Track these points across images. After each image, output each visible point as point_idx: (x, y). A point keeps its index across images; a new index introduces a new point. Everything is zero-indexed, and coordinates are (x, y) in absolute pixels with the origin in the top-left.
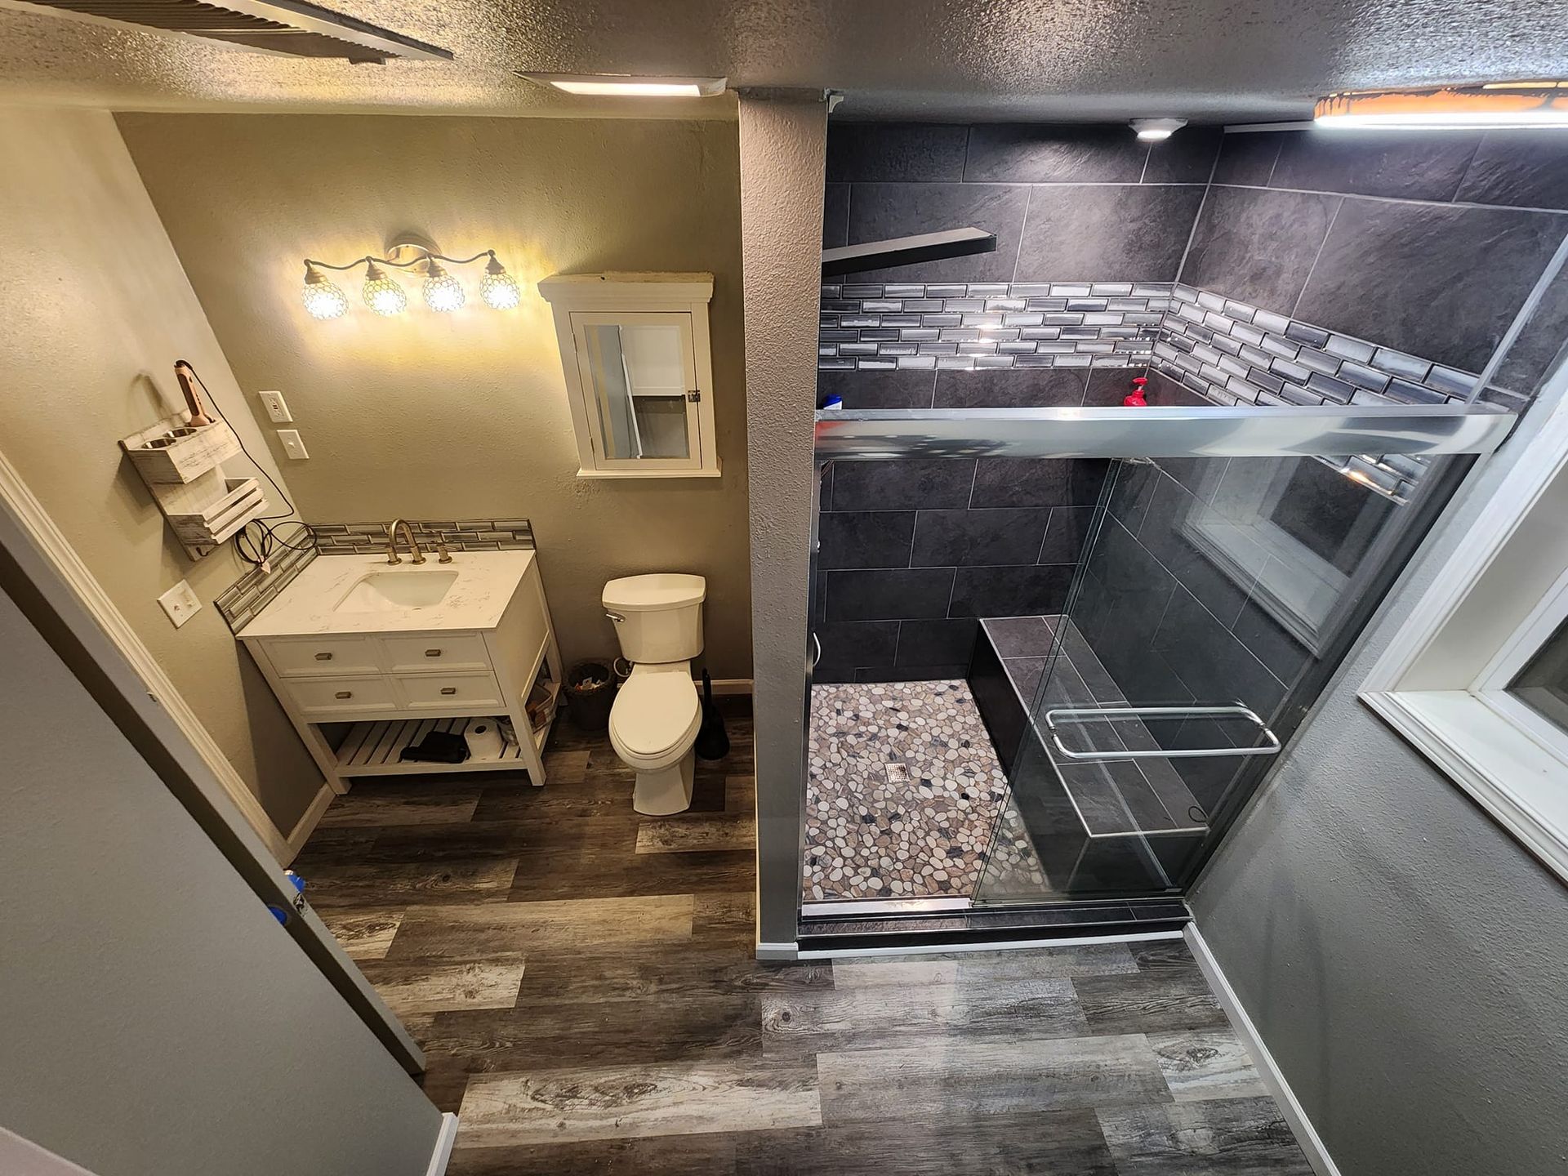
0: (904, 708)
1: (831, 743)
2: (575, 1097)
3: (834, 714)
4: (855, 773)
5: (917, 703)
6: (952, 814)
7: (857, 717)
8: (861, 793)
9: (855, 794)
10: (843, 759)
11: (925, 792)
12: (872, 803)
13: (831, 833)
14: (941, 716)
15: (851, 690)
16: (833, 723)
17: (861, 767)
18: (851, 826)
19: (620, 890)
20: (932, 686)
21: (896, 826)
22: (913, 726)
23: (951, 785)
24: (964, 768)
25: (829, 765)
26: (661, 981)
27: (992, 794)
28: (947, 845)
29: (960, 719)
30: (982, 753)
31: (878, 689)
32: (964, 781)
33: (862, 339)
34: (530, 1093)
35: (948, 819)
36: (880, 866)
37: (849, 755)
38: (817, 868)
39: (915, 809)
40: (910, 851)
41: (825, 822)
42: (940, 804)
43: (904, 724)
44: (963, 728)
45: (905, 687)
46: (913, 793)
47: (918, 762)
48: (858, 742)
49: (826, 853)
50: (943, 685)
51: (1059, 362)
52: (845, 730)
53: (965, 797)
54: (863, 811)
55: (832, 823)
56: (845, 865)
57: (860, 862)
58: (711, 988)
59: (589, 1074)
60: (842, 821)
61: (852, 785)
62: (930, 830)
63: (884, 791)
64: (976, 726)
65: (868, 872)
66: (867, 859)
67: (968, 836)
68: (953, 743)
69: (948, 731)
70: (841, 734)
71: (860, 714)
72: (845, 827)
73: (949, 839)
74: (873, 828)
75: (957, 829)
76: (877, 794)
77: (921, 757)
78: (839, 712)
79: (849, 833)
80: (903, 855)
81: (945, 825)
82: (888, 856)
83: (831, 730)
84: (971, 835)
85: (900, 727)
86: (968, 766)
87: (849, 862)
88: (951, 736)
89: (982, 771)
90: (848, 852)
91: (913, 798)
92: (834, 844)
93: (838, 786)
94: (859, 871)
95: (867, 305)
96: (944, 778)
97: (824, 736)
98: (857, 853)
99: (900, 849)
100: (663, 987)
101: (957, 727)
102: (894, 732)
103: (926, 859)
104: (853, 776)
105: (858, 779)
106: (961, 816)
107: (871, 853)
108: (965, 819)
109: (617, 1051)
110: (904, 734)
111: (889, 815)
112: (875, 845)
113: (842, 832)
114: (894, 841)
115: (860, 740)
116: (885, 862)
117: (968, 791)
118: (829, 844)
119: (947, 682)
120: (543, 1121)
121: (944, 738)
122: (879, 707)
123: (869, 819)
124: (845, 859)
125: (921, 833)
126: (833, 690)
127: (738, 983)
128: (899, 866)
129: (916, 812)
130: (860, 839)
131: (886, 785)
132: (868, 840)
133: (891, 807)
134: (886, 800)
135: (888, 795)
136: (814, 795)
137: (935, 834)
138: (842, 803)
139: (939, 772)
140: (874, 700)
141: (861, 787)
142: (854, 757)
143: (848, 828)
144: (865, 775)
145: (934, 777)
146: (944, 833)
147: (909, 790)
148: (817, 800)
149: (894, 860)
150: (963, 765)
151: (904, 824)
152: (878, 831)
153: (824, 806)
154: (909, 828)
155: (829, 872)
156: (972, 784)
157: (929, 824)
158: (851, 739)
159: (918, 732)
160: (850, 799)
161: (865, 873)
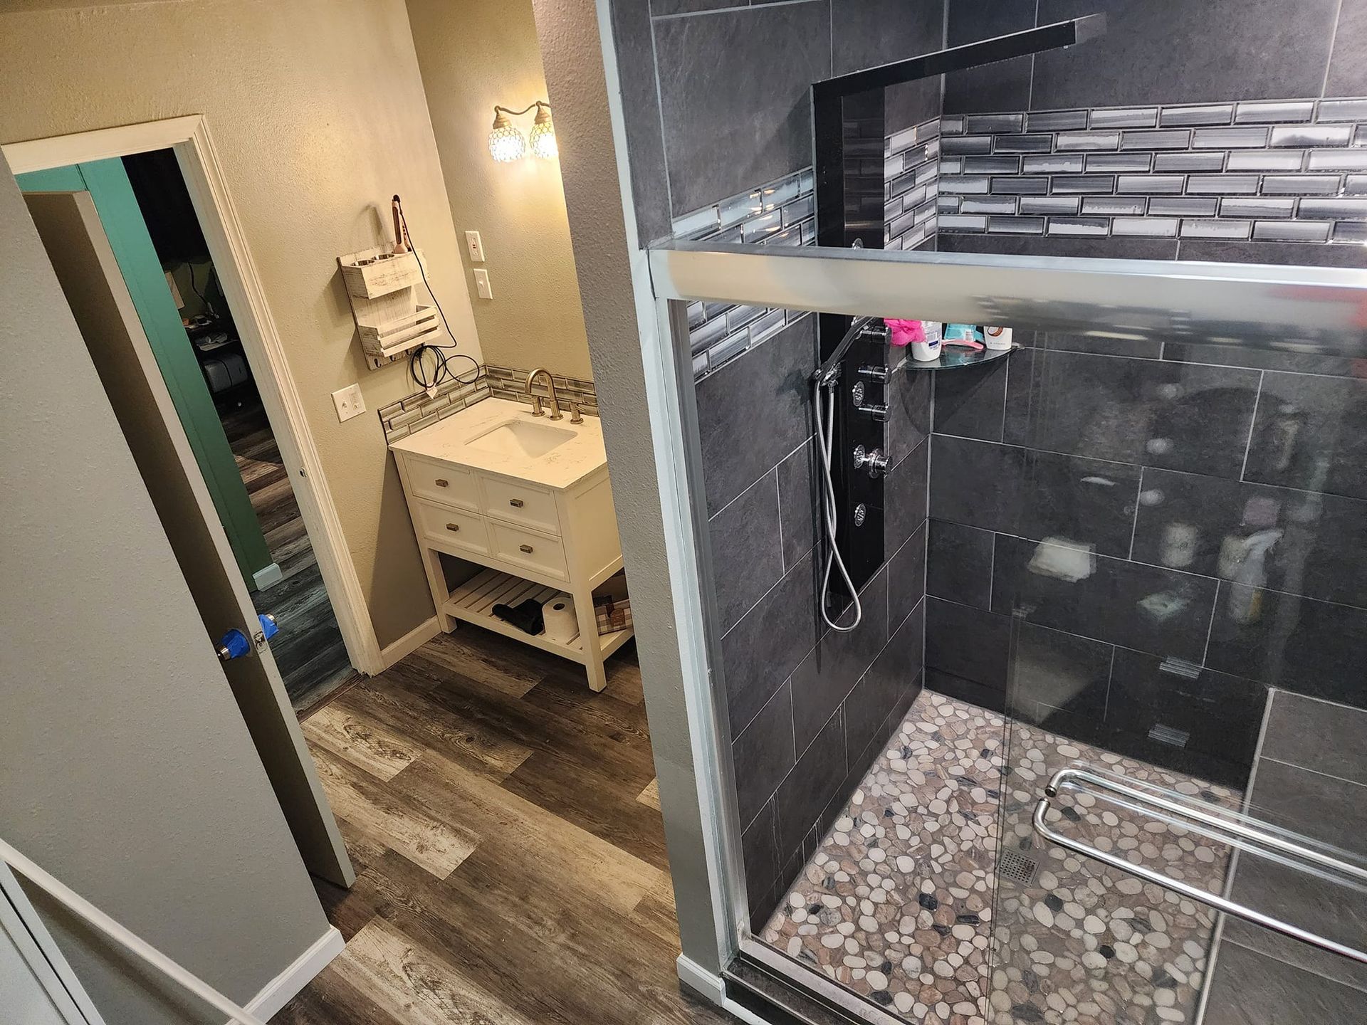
1: (946, 786)
2: (433, 990)
3: (975, 753)
4: (952, 838)
6: (1064, 964)
7: (1008, 770)
8: (942, 865)
9: (933, 863)
10: (948, 812)
11: (1043, 914)
12: (949, 885)
13: (862, 890)
15: (1024, 734)
16: (967, 763)
17: (967, 834)
18: (896, 896)
19: (597, 827)
21: (962, 931)
22: (1092, 819)
23: (1095, 925)
24: (1136, 913)
25: (921, 810)
26: (573, 937)
27: (1160, 972)
28: (1023, 996)
31: (1071, 748)
32: (1121, 930)
33: (1055, 191)
34: (405, 962)
35: (1052, 966)
36: (900, 965)
37: (959, 812)
38: (814, 919)
39: (1008, 927)
40: (959, 972)
41: (864, 874)
42: (1055, 941)
43: (1078, 810)
44: (1181, 859)
45: (1119, 763)
46: (1021, 904)
47: (1063, 869)
48: (987, 802)
49: (839, 909)
50: (1192, 786)
52: (979, 779)
53: (1107, 952)
54: (928, 888)
55: (873, 880)
56: (853, 936)
57: (876, 941)
58: (613, 974)
59: (457, 979)
60: (889, 884)
61: (936, 850)
62: (1011, 964)
63: (978, 878)
65: (878, 961)
66: (888, 945)
67: (1068, 1005)
70: (968, 780)
71: (1016, 770)
72: (888, 892)
73: (1032, 992)
74: (926, 915)
75: (1057, 987)
76: (966, 878)
78: (985, 753)
79: (888, 902)
80: (944, 969)
81: (1042, 971)
82: (921, 958)
83: (958, 771)
84: (1074, 1007)
85: (1069, 811)
86: (1147, 915)
87: (861, 935)
89: (1167, 933)
90: (869, 924)
91: (1017, 912)
92: (858, 904)
93: (915, 841)
94: (866, 953)
95: (1064, 141)
96: (1090, 911)
97: (942, 773)
98: (882, 930)
99: (946, 960)
100: (571, 944)
103: (976, 993)
104: (947, 840)
105: (951, 846)
106: (1079, 973)
107: (900, 942)
108: (1081, 981)
109: (491, 974)
111: (963, 912)
112: (913, 936)
113: (879, 896)
114: (944, 947)
115: (991, 800)
116: (911, 964)
117: (1119, 948)
118: (851, 901)
119: (1203, 783)
120: (398, 993)
123: (928, 902)
124: (858, 928)
125: (993, 960)
126: (997, 723)
127: (642, 989)
128: (928, 979)
129: (1007, 931)
130: (898, 918)
131: (987, 873)
132: (908, 926)
133: (974, 904)
134: (972, 890)
135: (980, 886)
136: (874, 835)
137: (1015, 974)
138: (906, 864)
139: (1087, 899)
140: (1052, 759)
141: (948, 858)
142: (966, 816)
143: (892, 896)
144: (966, 846)
145: (1074, 901)
146: (1030, 981)
147: (1018, 898)
148: (874, 844)
149: (926, 969)
150: (1139, 909)
151: (977, 934)
152: (930, 922)
153: (877, 854)
154: (980, 942)
155: (826, 931)
156: (1133, 941)
157: (1016, 957)
158: (978, 794)
159: (1095, 832)
160: (921, 865)
161: (872, 960)
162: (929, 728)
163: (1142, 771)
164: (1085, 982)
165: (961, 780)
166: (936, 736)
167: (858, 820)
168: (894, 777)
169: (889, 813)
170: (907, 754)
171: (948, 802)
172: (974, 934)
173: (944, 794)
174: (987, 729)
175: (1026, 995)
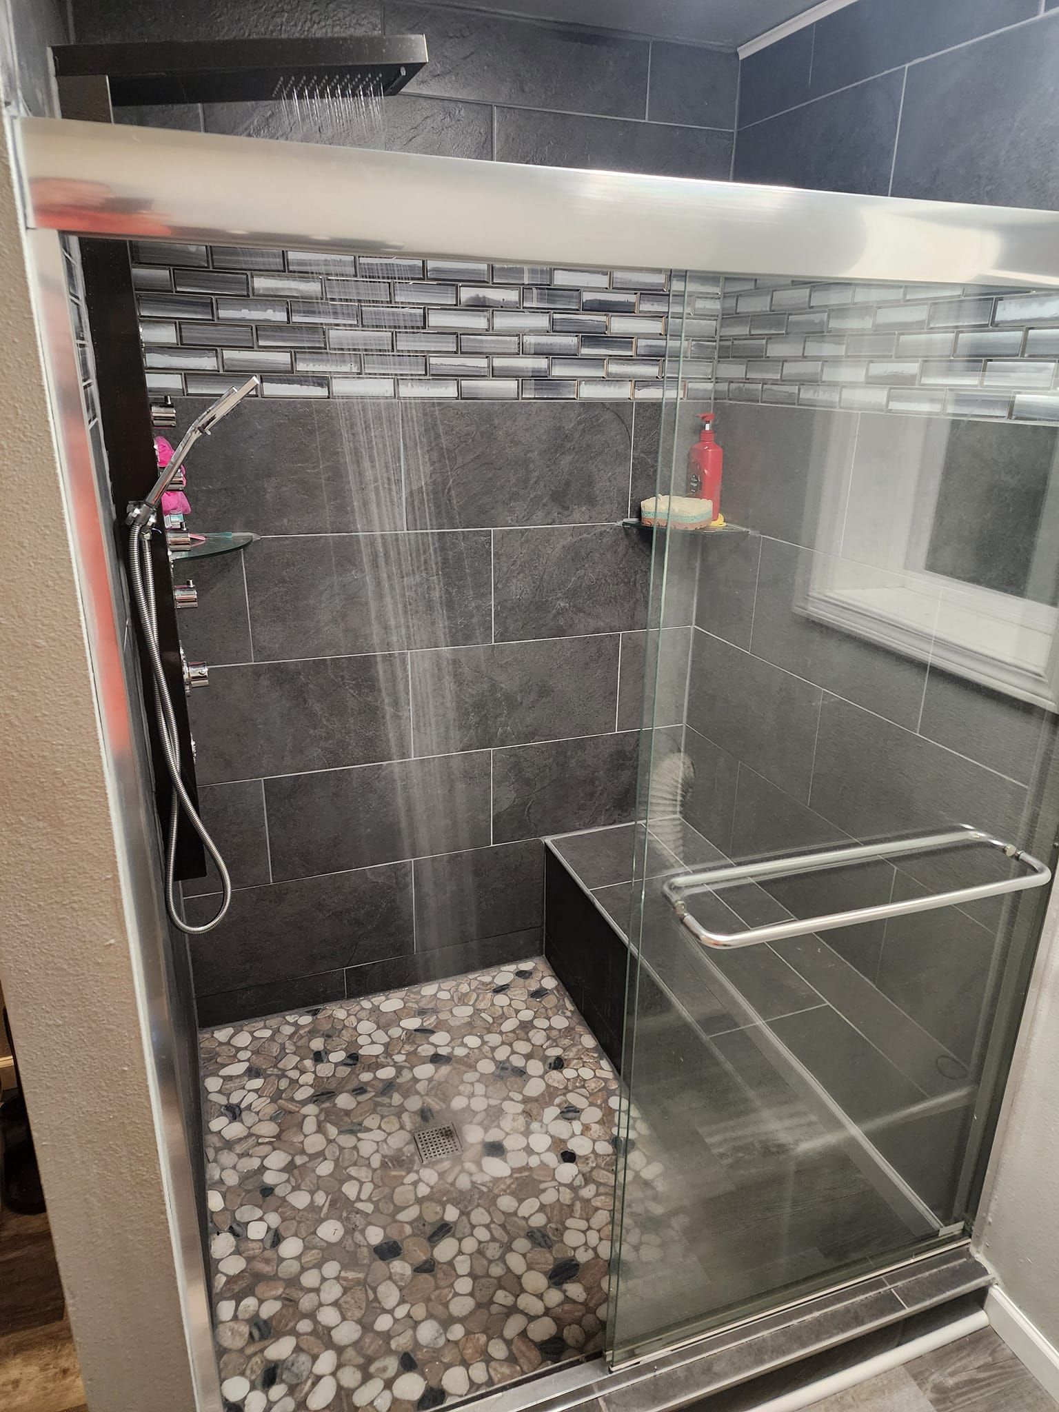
0: (441, 1025)
1: (305, 1116)
3: (308, 1063)
4: (355, 1164)
5: (464, 1012)
6: (549, 1197)
7: (353, 1058)
8: (370, 1200)
9: (359, 1205)
10: (330, 1141)
11: (496, 1168)
12: (393, 1215)
13: (306, 1303)
14: (508, 1025)
15: (340, 1014)
16: (308, 1078)
17: (366, 1148)
18: (351, 1275)
20: (487, 979)
21: (445, 1250)
22: (460, 1052)
23: (540, 1142)
24: (559, 1106)
25: (299, 1160)
28: (548, 1259)
29: (541, 1023)
30: (586, 1073)
31: (390, 1002)
32: (562, 1129)
33: (261, 343)
35: (542, 1208)
36: (416, 1343)
37: (340, 1132)
38: (278, 1391)
39: (478, 1205)
40: (477, 1294)
41: (293, 1282)
42: (525, 1184)
43: (443, 1051)
44: (548, 1038)
45: (440, 989)
46: (471, 1174)
47: (475, 1113)
48: (359, 1103)
49: (298, 1349)
50: (505, 974)
51: (588, 392)
52: (332, 1086)
53: (569, 1157)
54: (375, 1236)
55: (310, 1279)
56: (339, 1366)
57: (371, 1345)
60: (331, 1269)
61: (350, 1190)
62: (512, 1239)
63: (415, 1184)
64: (569, 1031)
65: (392, 1364)
66: (387, 1336)
67: (584, 1232)
68: (535, 1067)
69: (523, 1047)
70: (323, 1094)
71: (361, 1052)
72: (337, 1278)
73: (550, 1247)
74: (400, 1267)
75: (563, 1223)
76: (403, 1194)
77: (479, 1104)
78: (318, 1057)
79: (346, 1291)
80: (462, 1306)
81: (539, 1220)
82: (430, 1316)
83: (303, 1094)
84: (589, 1228)
85: (436, 1059)
86: (566, 1101)
87: (350, 1353)
88: (528, 1057)
89: (591, 1104)
90: (346, 1333)
91: (473, 1183)
92: (316, 1322)
93: (320, 1198)
94: (372, 1369)
95: (261, 284)
96: (527, 1133)
97: (291, 1107)
98: (366, 1326)
99: (456, 1294)
101: (538, 1038)
102: (425, 1071)
103: (509, 1300)
104: (353, 1171)
105: (363, 1173)
106: (566, 1196)
107: (396, 1321)
108: (574, 1200)
110: (445, 1070)
111: (429, 1230)
112: (402, 1301)
113: (332, 1292)
114: (443, 1283)
115: (361, 1098)
116: (428, 1332)
117: (573, 1146)
118: (305, 1326)
119: (512, 968)
121: (518, 1062)
122: (395, 1032)
123: (388, 1251)
124: (340, 1350)
125: (493, 1251)
126: (306, 1020)
128: (457, 1332)
129: (481, 1210)
130: (371, 1296)
131: (417, 1172)
132: (389, 1295)
133: (432, 1213)
134: (419, 1201)
135: (423, 1190)
136: (269, 1228)
137: (522, 1244)
138: (330, 1231)
139: (516, 1124)
140: (384, 1022)
141: (368, 1188)
142: (352, 1132)
143: (346, 1279)
144: (376, 1162)
145: (507, 1134)
146: (539, 1238)
147: (463, 1171)
148: (276, 1238)
149: (446, 1323)
150: (557, 1101)
151: (460, 1240)
152: (408, 1270)
153: (291, 1247)
154: (470, 1245)
155: (304, 1391)
156: (577, 1131)
157: (508, 1228)
158: (344, 1101)
159: (471, 1061)
160: (347, 1218)
161: (385, 1369)
162: (238, 1069)
163: (462, 985)
164: (577, 1198)
165: (315, 1099)
166: (253, 1072)
167: (235, 1226)
168: (239, 1149)
169: (267, 1191)
170: (234, 1112)
171: (320, 1129)
172: (457, 1243)
173: (310, 1125)
174: (302, 1032)
175: (548, 1255)
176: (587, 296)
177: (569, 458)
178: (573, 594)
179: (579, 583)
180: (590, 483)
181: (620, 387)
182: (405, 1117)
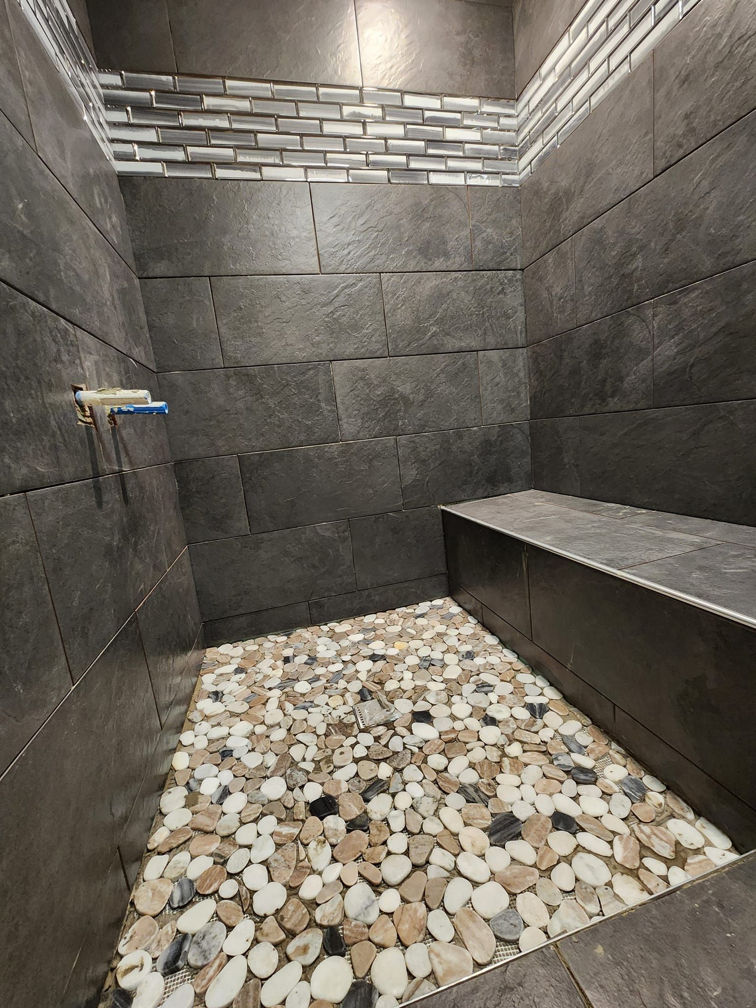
0: (378, 637)
1: (270, 698)
3: (280, 663)
4: (304, 732)
5: (394, 629)
6: (478, 755)
7: (312, 660)
8: (312, 760)
9: (302, 765)
10: (286, 715)
11: (422, 730)
12: (331, 774)
13: (237, 860)
14: (428, 635)
15: (306, 634)
16: (279, 673)
17: (315, 719)
18: (285, 830)
20: (410, 611)
21: (379, 806)
22: (392, 652)
23: (461, 708)
24: (474, 683)
25: (259, 729)
27: (530, 707)
28: (484, 815)
29: (452, 632)
30: (494, 659)
31: (343, 626)
32: (480, 700)
33: (213, 142)
35: (471, 766)
36: (345, 915)
37: (295, 709)
39: (410, 763)
40: (413, 853)
41: (228, 838)
42: (452, 744)
43: (379, 652)
44: (460, 640)
45: (377, 618)
46: (403, 737)
47: (404, 692)
48: (312, 688)
49: (214, 918)
50: (424, 607)
51: (436, 180)
52: (295, 677)
53: (490, 721)
54: (313, 792)
55: (245, 835)
56: (256, 942)
57: (295, 916)
60: (269, 823)
61: (296, 752)
62: (445, 794)
63: (353, 746)
64: (476, 634)
65: (315, 940)
66: (313, 904)
67: (519, 788)
68: (451, 659)
69: (440, 647)
70: (289, 680)
71: (318, 656)
72: (272, 835)
73: (485, 803)
74: (335, 823)
75: (494, 779)
76: (342, 755)
77: (407, 685)
78: (287, 660)
79: (278, 848)
80: (396, 867)
81: (470, 777)
82: (363, 879)
83: (273, 682)
84: (523, 783)
85: (374, 658)
86: (480, 680)
87: (270, 924)
88: (447, 651)
89: (502, 681)
90: (270, 898)
91: (404, 746)
92: (241, 883)
93: (270, 759)
94: (291, 948)
95: (209, 102)
96: (449, 704)
97: (260, 692)
98: (293, 890)
99: (389, 853)
101: (452, 641)
102: (365, 666)
103: (448, 860)
105: (309, 739)
106: (494, 755)
107: (325, 884)
108: (501, 757)
110: (381, 664)
111: (364, 786)
112: (333, 861)
113: (266, 849)
114: (376, 840)
115: (315, 685)
116: (358, 900)
117: (492, 712)
118: (228, 888)
119: (428, 603)
121: (437, 656)
122: (345, 643)
123: (324, 807)
124: (259, 920)
125: (427, 806)
126: (282, 639)
128: (390, 900)
129: (413, 767)
130: (302, 856)
131: (356, 736)
132: (320, 856)
133: (368, 770)
134: (356, 761)
135: (360, 752)
136: (220, 784)
137: (455, 800)
138: (274, 788)
139: (439, 697)
140: (337, 637)
141: (312, 750)
142: (304, 708)
143: (279, 834)
144: (321, 730)
145: (433, 705)
146: (471, 795)
147: (395, 734)
148: (226, 793)
149: (377, 888)
150: (472, 679)
151: (393, 795)
152: (342, 825)
153: (235, 803)
154: (403, 801)
155: (208, 977)
156: (494, 700)
157: (440, 783)
158: (302, 687)
159: (401, 657)
160: (291, 775)
161: (305, 949)
162: (230, 668)
163: (392, 615)
164: (504, 755)
165: (281, 687)
166: (239, 670)
167: (191, 782)
168: (214, 721)
169: (226, 754)
170: (218, 696)
171: (280, 707)
172: (390, 798)
173: (273, 705)
174: (278, 646)
175: (484, 810)
176: (428, 114)
177: (428, 225)
178: (441, 321)
179: (444, 314)
180: (445, 243)
181: (457, 177)
182: (348, 695)
